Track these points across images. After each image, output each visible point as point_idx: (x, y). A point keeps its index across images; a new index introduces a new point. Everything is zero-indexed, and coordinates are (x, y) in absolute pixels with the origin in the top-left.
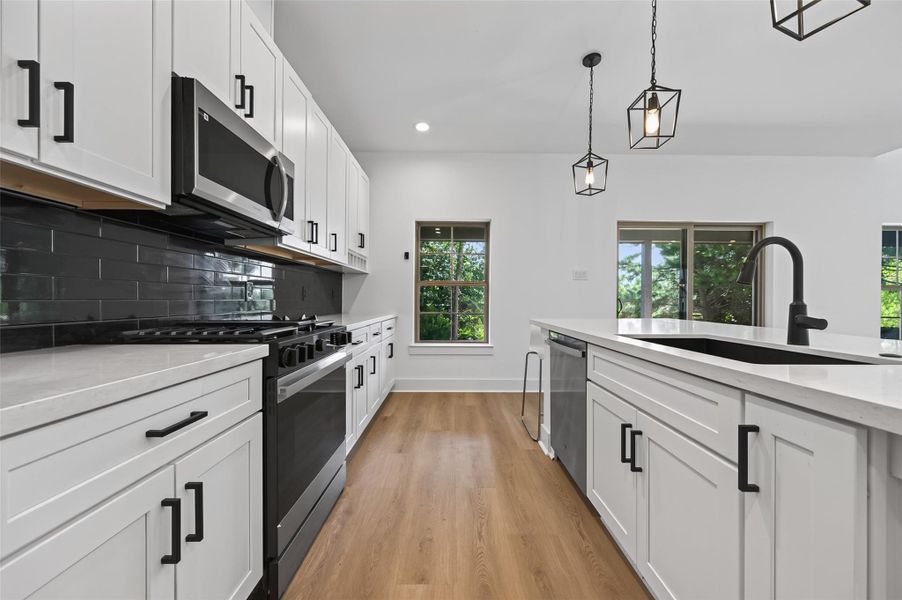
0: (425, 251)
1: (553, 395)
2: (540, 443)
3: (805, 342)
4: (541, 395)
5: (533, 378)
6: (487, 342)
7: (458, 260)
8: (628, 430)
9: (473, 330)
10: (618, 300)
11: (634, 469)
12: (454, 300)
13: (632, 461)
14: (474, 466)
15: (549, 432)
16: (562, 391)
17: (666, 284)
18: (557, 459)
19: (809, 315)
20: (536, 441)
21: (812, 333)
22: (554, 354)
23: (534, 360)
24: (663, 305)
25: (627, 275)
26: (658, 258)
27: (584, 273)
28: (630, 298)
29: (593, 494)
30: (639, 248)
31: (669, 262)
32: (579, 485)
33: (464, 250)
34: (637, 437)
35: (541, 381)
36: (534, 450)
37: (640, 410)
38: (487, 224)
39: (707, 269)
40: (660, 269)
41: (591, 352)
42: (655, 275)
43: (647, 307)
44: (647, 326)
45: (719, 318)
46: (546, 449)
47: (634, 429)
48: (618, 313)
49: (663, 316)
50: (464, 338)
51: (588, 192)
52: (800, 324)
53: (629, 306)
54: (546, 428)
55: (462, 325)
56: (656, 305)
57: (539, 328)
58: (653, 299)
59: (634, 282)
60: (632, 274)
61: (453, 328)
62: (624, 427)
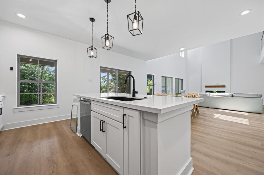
0: (23, 67)
1: (81, 118)
2: (77, 133)
3: (135, 96)
4: (77, 118)
5: (74, 113)
6: (56, 103)
7: (42, 73)
8: (102, 122)
9: (49, 99)
10: (101, 88)
11: (103, 131)
12: (40, 88)
13: (103, 130)
14: (50, 149)
15: (80, 129)
16: (84, 116)
17: (113, 84)
18: (83, 136)
19: (136, 91)
20: (76, 133)
21: (136, 94)
22: (82, 105)
23: (75, 108)
24: (112, 89)
25: (104, 81)
26: (111, 77)
27: (91, 80)
28: (104, 87)
29: (93, 143)
30: (106, 74)
31: (113, 78)
32: (89, 142)
33: (45, 69)
34: (104, 123)
35: (77, 114)
36: (75, 136)
37: (105, 116)
38: (56, 61)
39: (121, 81)
40: (111, 80)
41: (92, 103)
42: (110, 82)
43: (108, 90)
44: (108, 95)
45: (123, 92)
46: (79, 134)
47: (103, 121)
48: (101, 91)
49: (112, 92)
50: (45, 103)
51: (92, 57)
52: (135, 93)
53: (104, 89)
54: (79, 128)
55: (44, 98)
56: (110, 89)
57: (77, 97)
58: (110, 88)
59: (105, 83)
60: (105, 81)
61: (40, 99)
62: (101, 121)
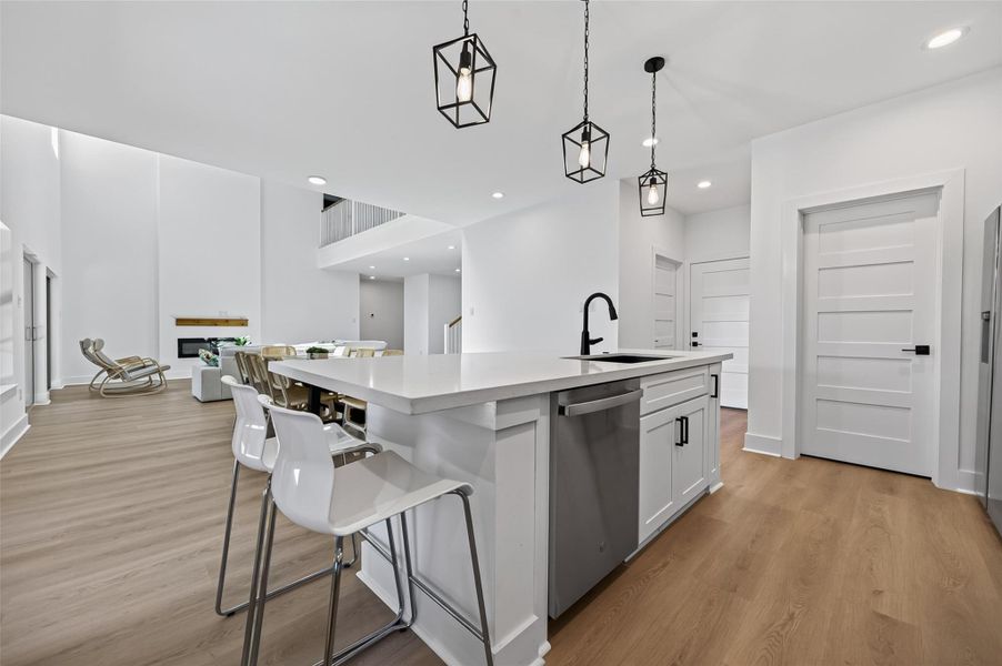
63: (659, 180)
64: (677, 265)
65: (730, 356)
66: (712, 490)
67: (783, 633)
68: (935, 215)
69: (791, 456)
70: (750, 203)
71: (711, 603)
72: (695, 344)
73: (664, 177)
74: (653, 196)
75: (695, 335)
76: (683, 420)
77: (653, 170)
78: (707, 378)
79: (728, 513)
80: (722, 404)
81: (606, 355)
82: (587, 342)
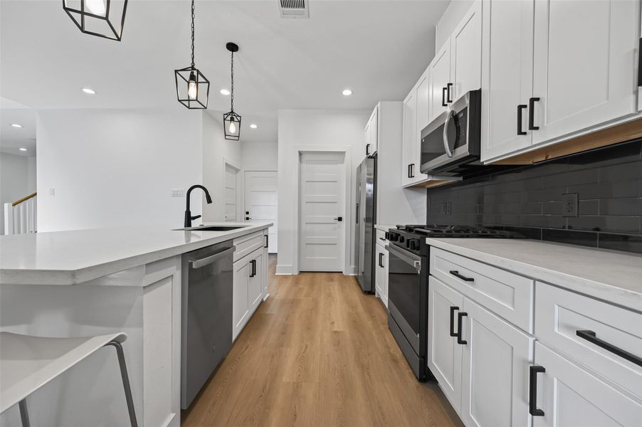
63: (235, 119)
64: (237, 171)
65: (272, 225)
66: (264, 299)
67: (304, 355)
68: (343, 163)
69: (296, 273)
70: (277, 142)
71: (273, 356)
72: (248, 219)
73: (239, 118)
74: (232, 128)
75: (247, 213)
76: (253, 262)
77: (232, 112)
78: (263, 237)
79: (273, 310)
80: (269, 252)
81: (202, 227)
82: (189, 219)
